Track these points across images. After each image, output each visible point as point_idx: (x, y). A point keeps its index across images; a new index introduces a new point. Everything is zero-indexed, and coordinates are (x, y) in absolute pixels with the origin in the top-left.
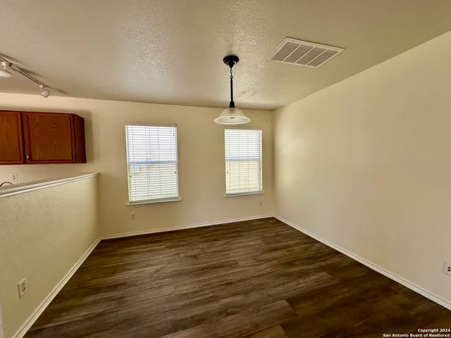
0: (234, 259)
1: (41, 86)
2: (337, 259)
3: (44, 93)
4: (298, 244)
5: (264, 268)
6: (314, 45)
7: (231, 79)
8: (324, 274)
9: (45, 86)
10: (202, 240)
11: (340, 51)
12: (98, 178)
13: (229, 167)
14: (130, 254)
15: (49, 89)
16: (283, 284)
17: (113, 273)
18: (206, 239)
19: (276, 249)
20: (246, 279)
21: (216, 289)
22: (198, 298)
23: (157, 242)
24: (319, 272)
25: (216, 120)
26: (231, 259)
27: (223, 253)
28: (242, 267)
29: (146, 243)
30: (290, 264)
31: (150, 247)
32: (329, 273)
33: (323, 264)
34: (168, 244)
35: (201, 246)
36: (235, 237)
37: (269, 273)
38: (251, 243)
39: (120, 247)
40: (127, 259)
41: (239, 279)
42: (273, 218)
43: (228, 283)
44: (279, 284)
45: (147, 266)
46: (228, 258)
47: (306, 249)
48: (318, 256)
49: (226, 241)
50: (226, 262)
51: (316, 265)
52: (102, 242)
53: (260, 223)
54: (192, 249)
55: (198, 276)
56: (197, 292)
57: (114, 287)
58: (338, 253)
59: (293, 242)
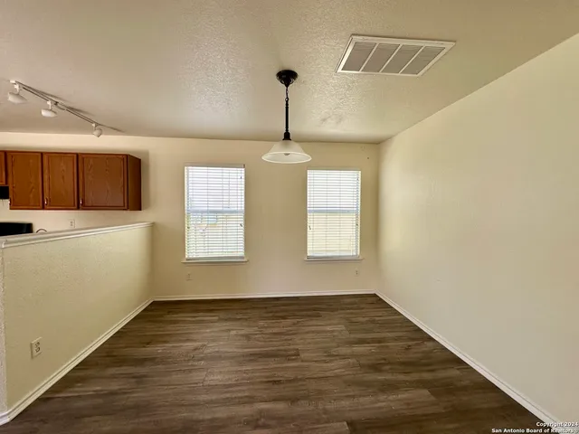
0: (297, 347)
1: (94, 125)
2: (454, 372)
3: (96, 132)
4: (396, 339)
5: (335, 367)
6: (402, 43)
7: (287, 102)
8: (426, 392)
9: (97, 124)
10: (266, 315)
11: (448, 45)
12: (153, 228)
13: (312, 220)
14: (175, 322)
15: (101, 128)
16: (353, 397)
17: (148, 344)
18: (271, 315)
19: (362, 342)
20: (301, 380)
21: (256, 387)
22: (228, 395)
23: (211, 311)
24: (418, 387)
25: (265, 158)
26: (292, 347)
27: (286, 337)
28: (302, 361)
29: (197, 311)
30: (376, 368)
31: (201, 316)
32: (433, 393)
33: (427, 376)
34: (222, 315)
35: (261, 323)
36: (309, 316)
37: (337, 376)
38: (328, 328)
39: (169, 312)
40: (170, 328)
41: (292, 377)
42: (375, 295)
43: (275, 381)
44: (347, 396)
45: (188, 340)
46: (290, 345)
47: (408, 348)
48: (423, 361)
49: (295, 321)
50: (285, 350)
51: (415, 376)
52: (154, 303)
53: (353, 300)
54: (249, 326)
55: (240, 364)
56: (230, 386)
57: (141, 361)
58: (459, 361)
59: (389, 335)
